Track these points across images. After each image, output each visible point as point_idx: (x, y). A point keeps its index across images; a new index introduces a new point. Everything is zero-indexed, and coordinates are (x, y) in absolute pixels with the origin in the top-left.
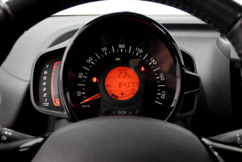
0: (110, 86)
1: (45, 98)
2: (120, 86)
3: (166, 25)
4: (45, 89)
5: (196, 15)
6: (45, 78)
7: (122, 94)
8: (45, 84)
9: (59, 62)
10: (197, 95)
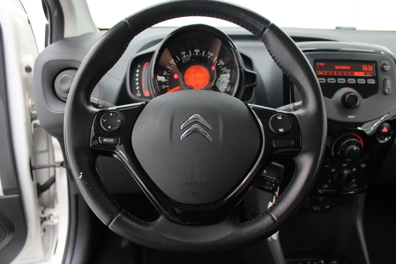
0: (187, 79)
1: (137, 90)
2: (195, 79)
3: (231, 36)
4: (137, 84)
5: (250, 31)
6: (137, 75)
7: (197, 85)
8: (137, 79)
9: (148, 63)
10: (254, 88)
